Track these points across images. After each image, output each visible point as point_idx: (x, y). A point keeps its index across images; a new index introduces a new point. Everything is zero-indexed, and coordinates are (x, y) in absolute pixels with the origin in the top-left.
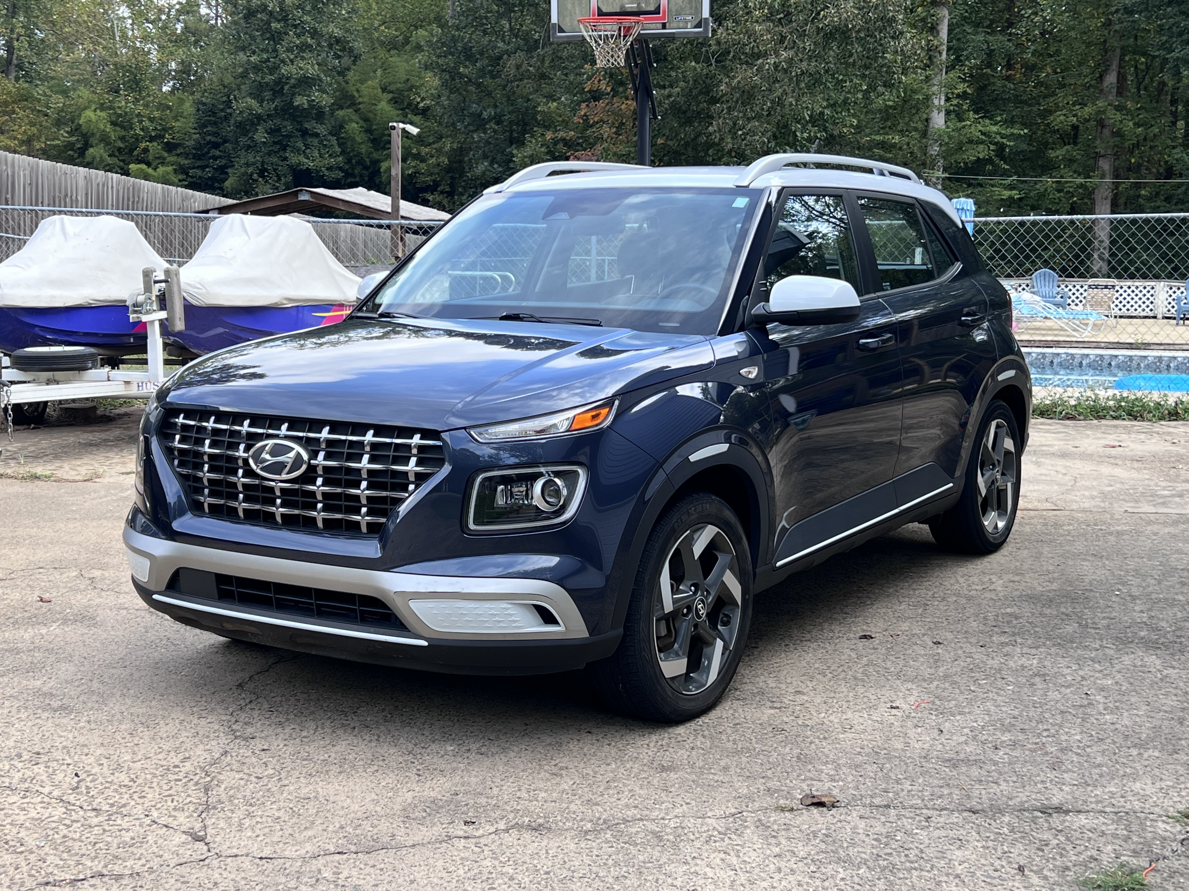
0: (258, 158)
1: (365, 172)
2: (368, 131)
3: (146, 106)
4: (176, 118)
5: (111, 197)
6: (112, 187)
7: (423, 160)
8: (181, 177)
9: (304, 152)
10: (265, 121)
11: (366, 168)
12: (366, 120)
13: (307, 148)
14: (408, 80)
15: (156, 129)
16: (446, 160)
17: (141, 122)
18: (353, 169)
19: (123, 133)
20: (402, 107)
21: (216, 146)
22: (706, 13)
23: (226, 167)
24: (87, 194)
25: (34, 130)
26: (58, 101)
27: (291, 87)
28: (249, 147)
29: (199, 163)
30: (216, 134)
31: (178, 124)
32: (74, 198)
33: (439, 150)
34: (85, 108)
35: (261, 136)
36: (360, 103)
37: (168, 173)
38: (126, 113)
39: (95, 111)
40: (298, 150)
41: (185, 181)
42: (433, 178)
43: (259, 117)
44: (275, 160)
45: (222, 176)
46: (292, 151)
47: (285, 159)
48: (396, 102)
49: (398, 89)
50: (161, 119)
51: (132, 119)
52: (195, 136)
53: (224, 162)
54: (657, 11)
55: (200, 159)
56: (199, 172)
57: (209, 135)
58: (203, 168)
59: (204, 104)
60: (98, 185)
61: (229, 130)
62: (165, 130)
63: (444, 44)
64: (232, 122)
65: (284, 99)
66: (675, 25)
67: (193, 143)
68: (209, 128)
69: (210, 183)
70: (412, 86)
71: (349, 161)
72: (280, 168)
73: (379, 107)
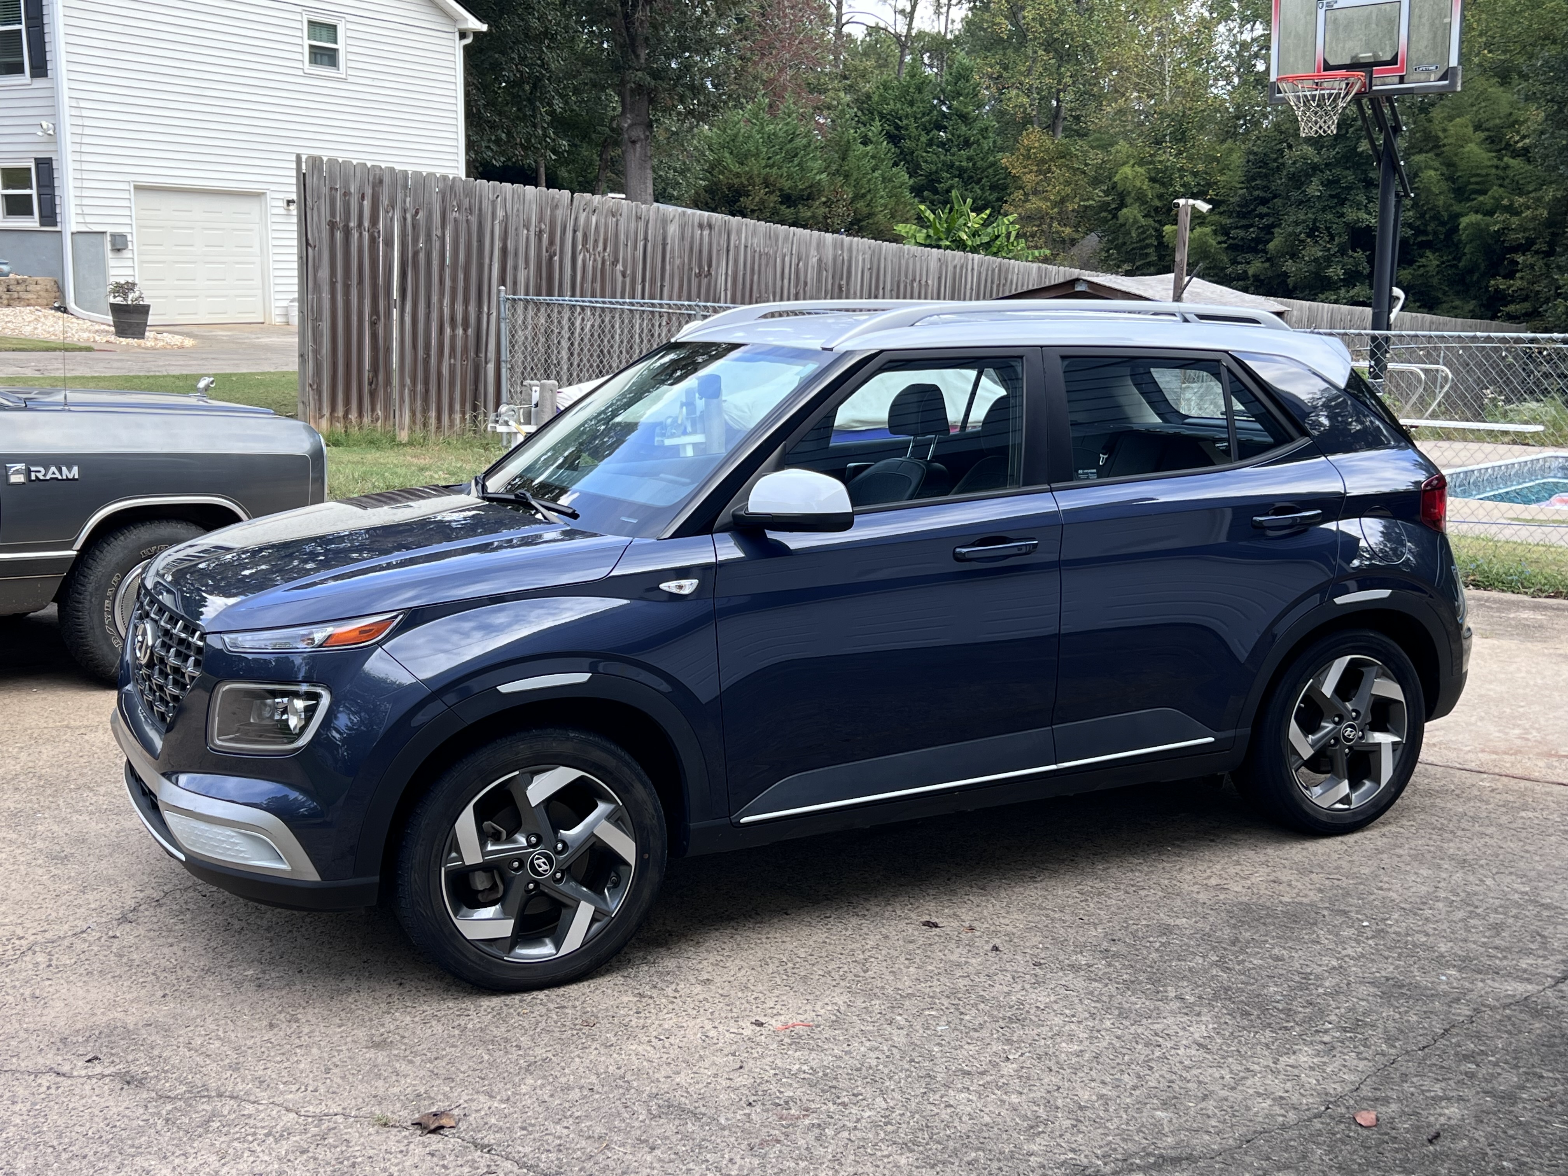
0: (1310, 215)
1: (1440, 228)
2: (1450, 179)
3: (1190, 159)
4: (1221, 172)
5: (971, 280)
6: (973, 269)
7: (1518, 213)
8: (1219, 239)
9: (1366, 206)
10: (1322, 172)
11: (1443, 224)
12: (1450, 165)
13: (1369, 202)
14: (1511, 114)
15: (1199, 184)
16: (1546, 212)
17: (1181, 177)
18: (1426, 225)
19: (1162, 190)
20: (1498, 147)
21: (1264, 202)
22: (1454, 62)
23: (1273, 226)
24: (940, 278)
25: (1068, 190)
26: (1096, 157)
27: (1357, 130)
28: (1301, 202)
29: (1244, 222)
30: (1266, 188)
31: (1223, 178)
32: (923, 282)
33: (1539, 199)
34: (1124, 164)
35: (1314, 188)
36: (1444, 145)
37: (1206, 235)
38: (1166, 167)
39: (1133, 166)
40: (1358, 205)
41: (1225, 242)
42: (1527, 235)
43: (1315, 168)
44: (1330, 216)
45: (1268, 237)
46: (1351, 206)
47: (1342, 215)
48: (1493, 142)
49: (1496, 126)
50: (1206, 173)
51: (1172, 174)
52: (1241, 192)
53: (1271, 220)
54: (1394, 61)
55: (1244, 217)
56: (1241, 233)
57: (1258, 189)
58: (1246, 227)
59: (1255, 154)
60: (955, 267)
61: (1279, 182)
62: (1209, 185)
63: (1552, 68)
64: (1285, 173)
65: (1348, 143)
66: (1415, 77)
67: (1238, 199)
68: (1258, 182)
69: (1253, 245)
70: (1516, 122)
71: (1422, 216)
72: (1334, 226)
73: (1467, 149)
